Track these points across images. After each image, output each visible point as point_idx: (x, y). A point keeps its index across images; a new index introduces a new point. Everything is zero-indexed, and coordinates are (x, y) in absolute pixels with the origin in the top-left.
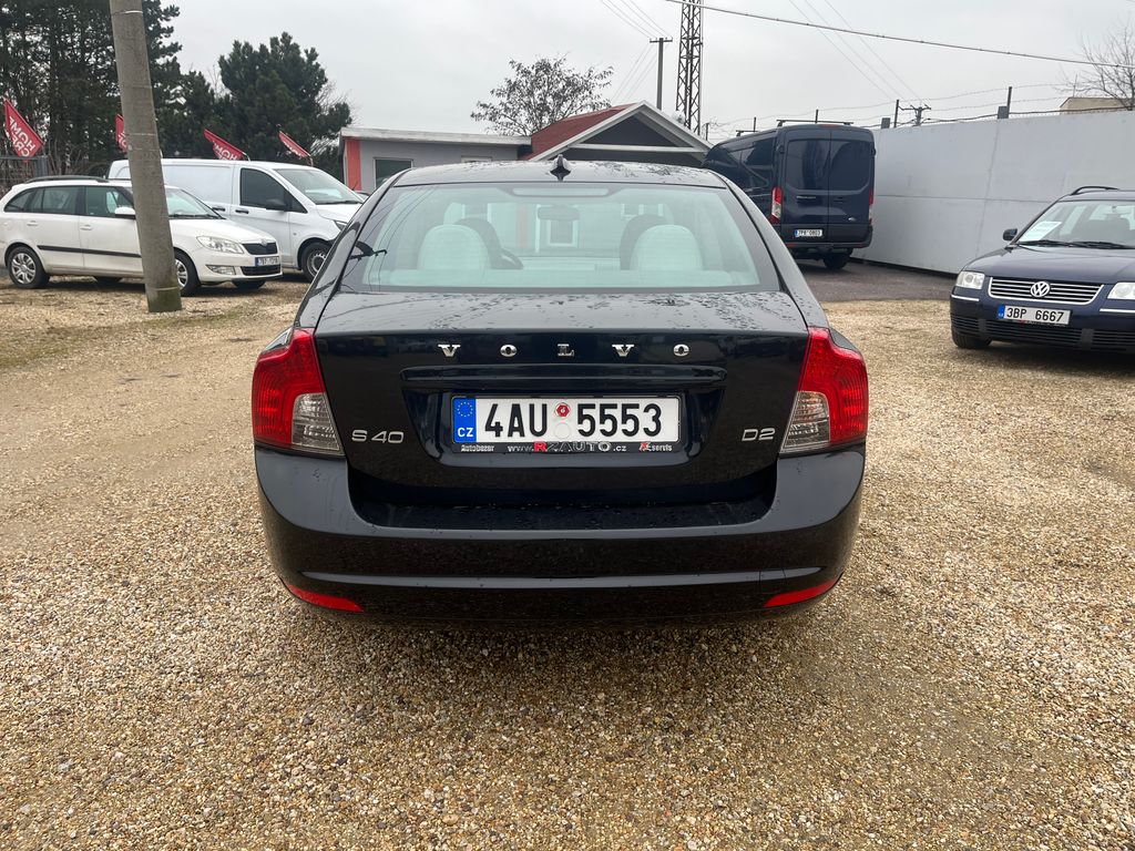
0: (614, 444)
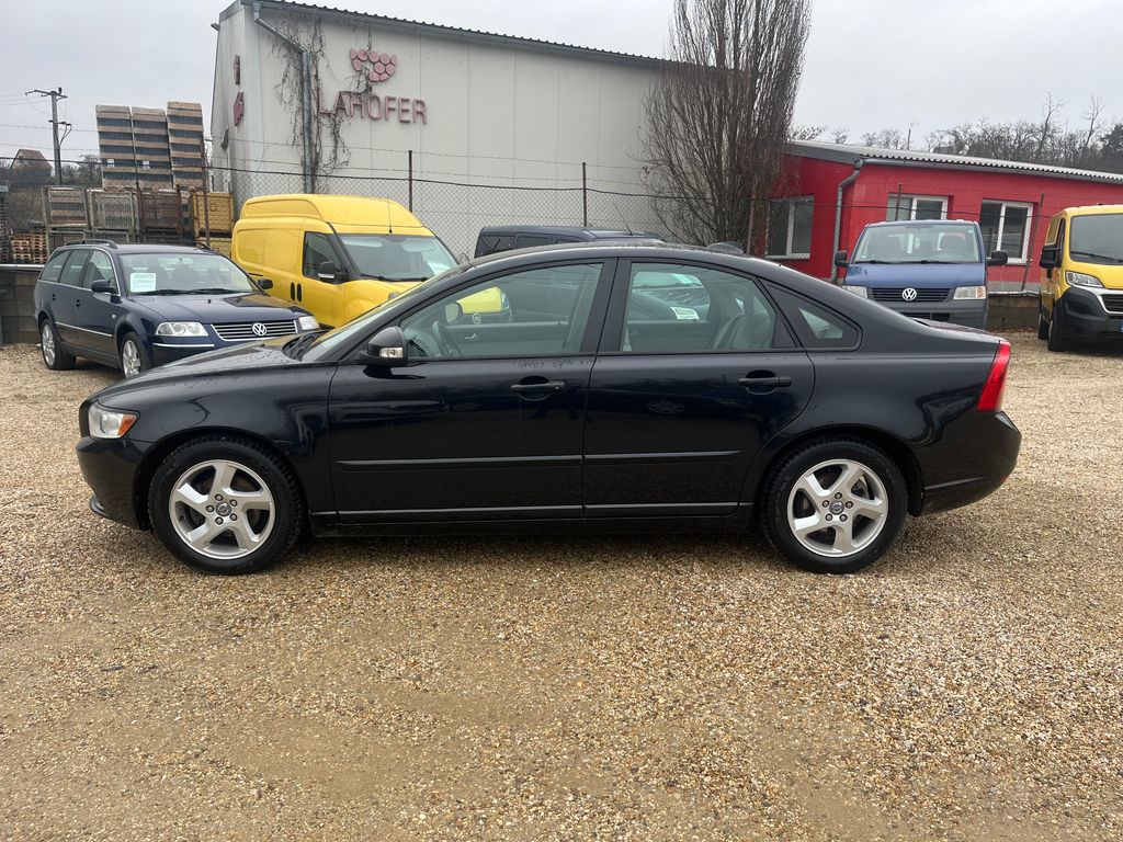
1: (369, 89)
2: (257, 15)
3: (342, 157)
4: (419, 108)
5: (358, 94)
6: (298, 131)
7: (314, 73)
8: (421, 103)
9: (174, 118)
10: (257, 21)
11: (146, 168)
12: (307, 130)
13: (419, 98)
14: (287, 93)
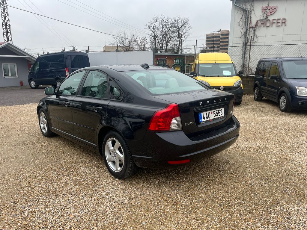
0: (218, 118)
1: (267, 17)
2: (235, 3)
3: (255, 40)
4: (284, 21)
5: (263, 20)
6: (243, 34)
7: (250, 16)
8: (285, 19)
9: (222, 35)
10: (234, 5)
11: (216, 48)
12: (246, 33)
13: (284, 18)
14: (241, 23)
